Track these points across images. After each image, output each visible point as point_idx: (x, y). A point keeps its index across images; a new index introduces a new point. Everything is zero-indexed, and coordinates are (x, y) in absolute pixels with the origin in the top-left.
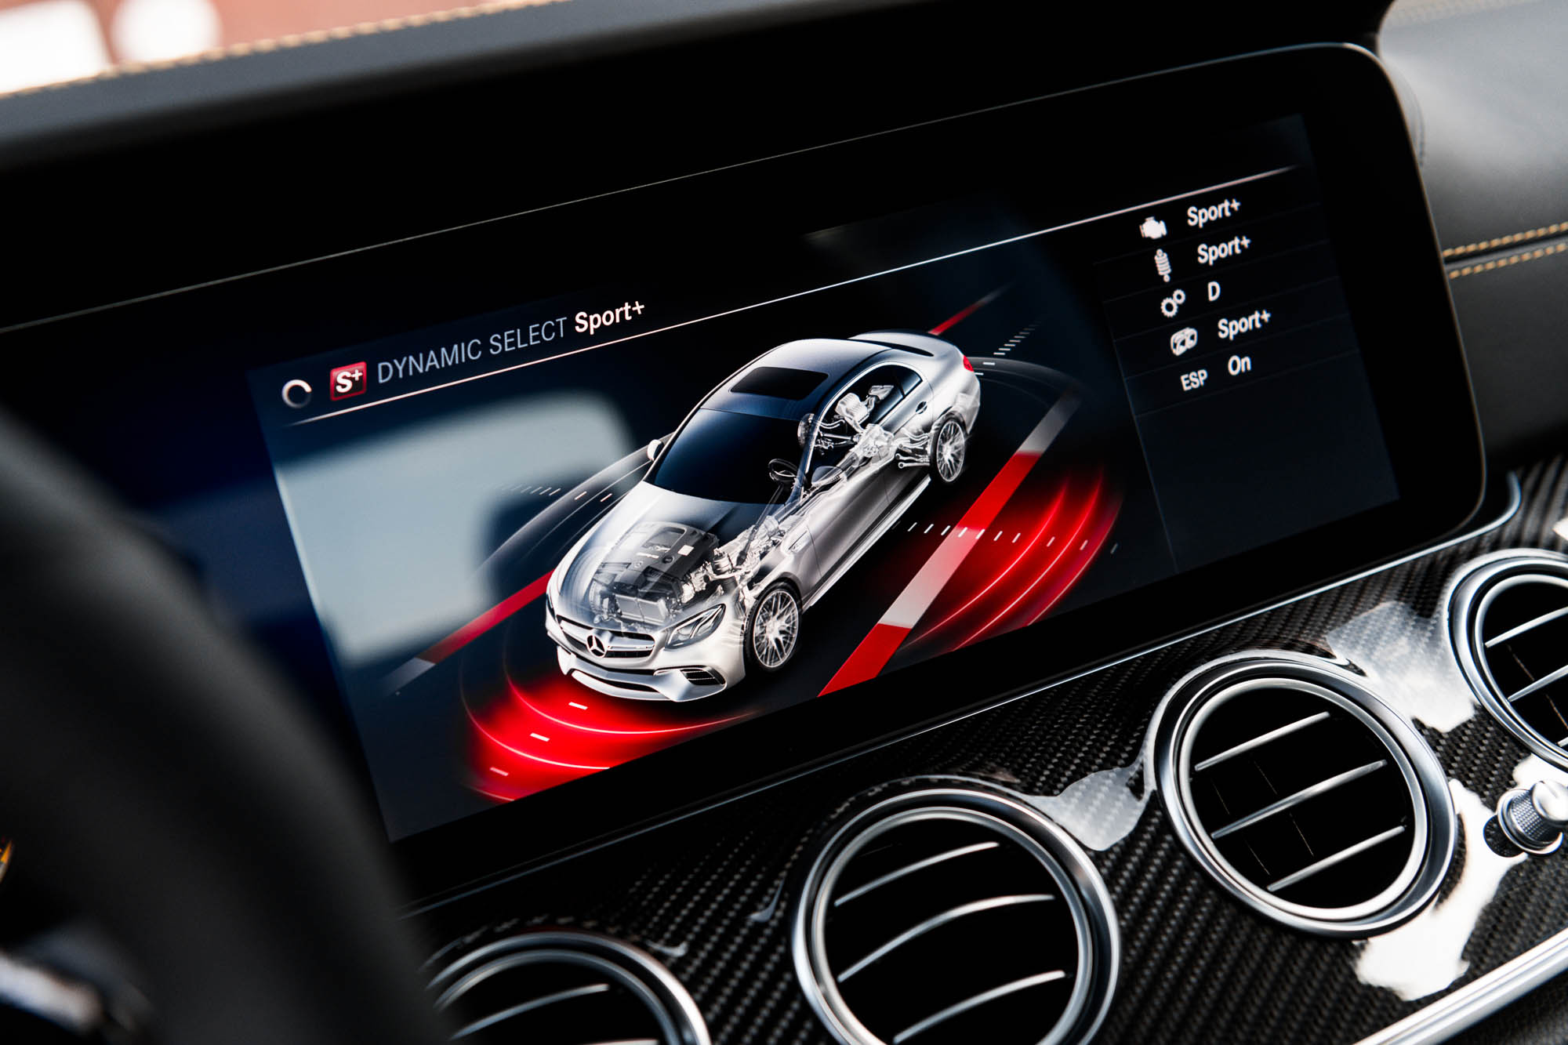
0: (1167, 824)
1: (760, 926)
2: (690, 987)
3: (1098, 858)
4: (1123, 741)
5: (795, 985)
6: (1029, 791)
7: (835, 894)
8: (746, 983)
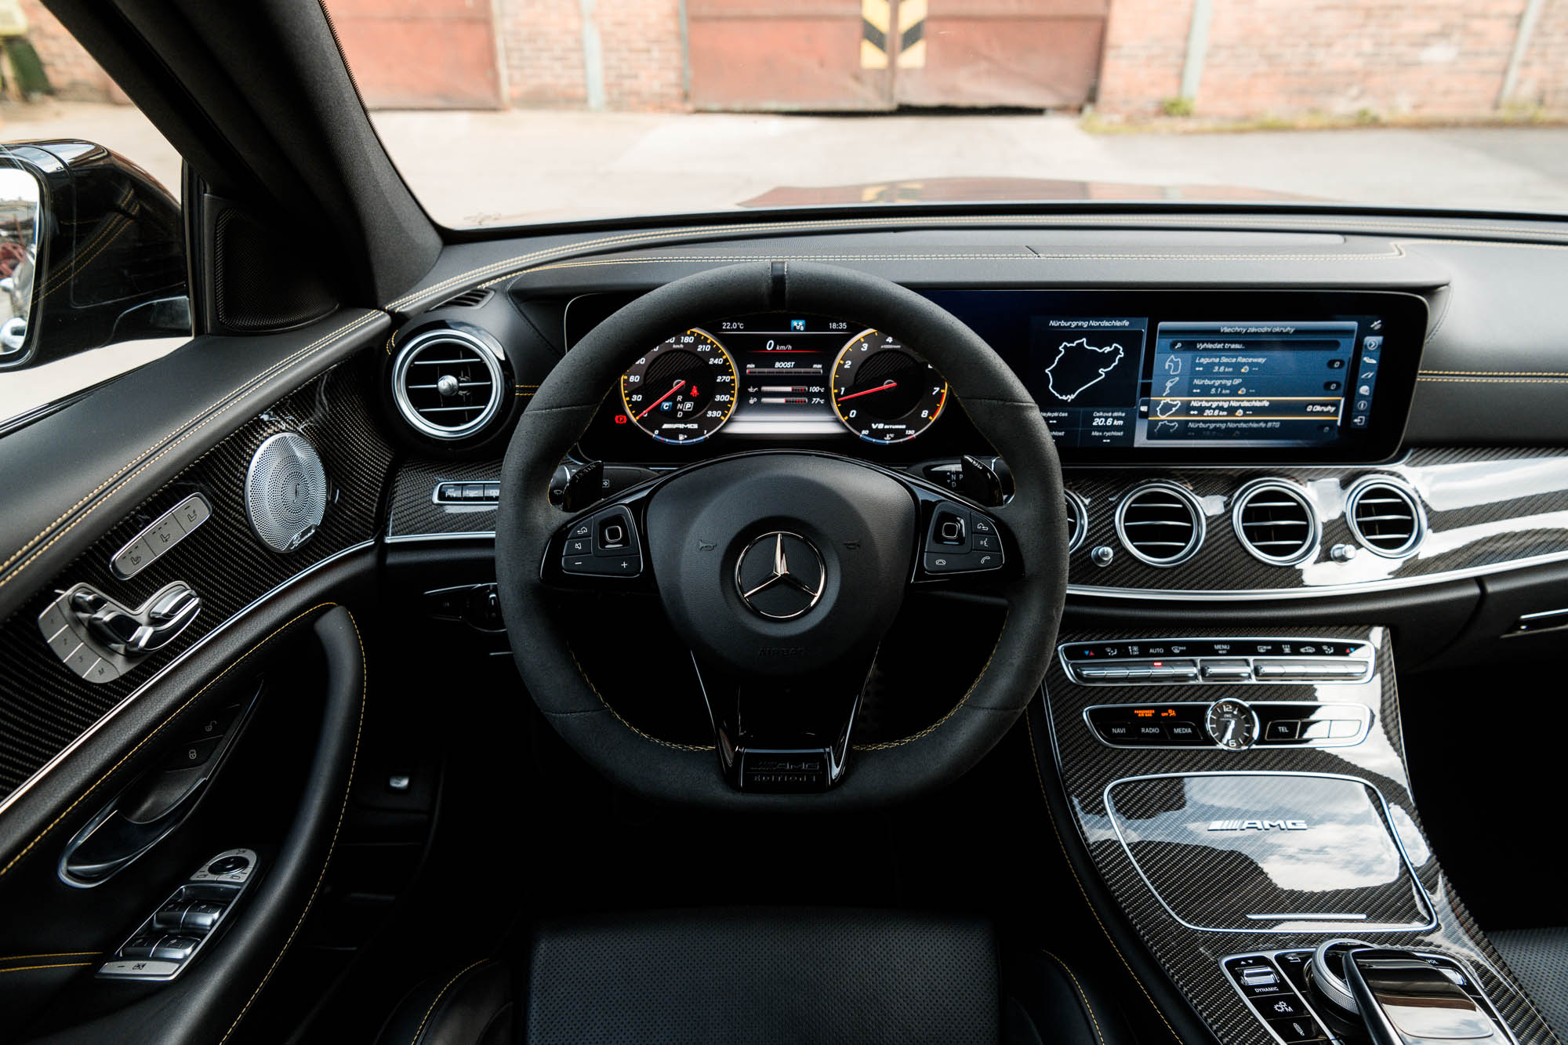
0: (1231, 517)
1: (1112, 502)
2: (1087, 511)
3: (1207, 518)
4: (1230, 490)
5: (1113, 521)
6: (1197, 494)
7: (1133, 502)
8: (1101, 516)
